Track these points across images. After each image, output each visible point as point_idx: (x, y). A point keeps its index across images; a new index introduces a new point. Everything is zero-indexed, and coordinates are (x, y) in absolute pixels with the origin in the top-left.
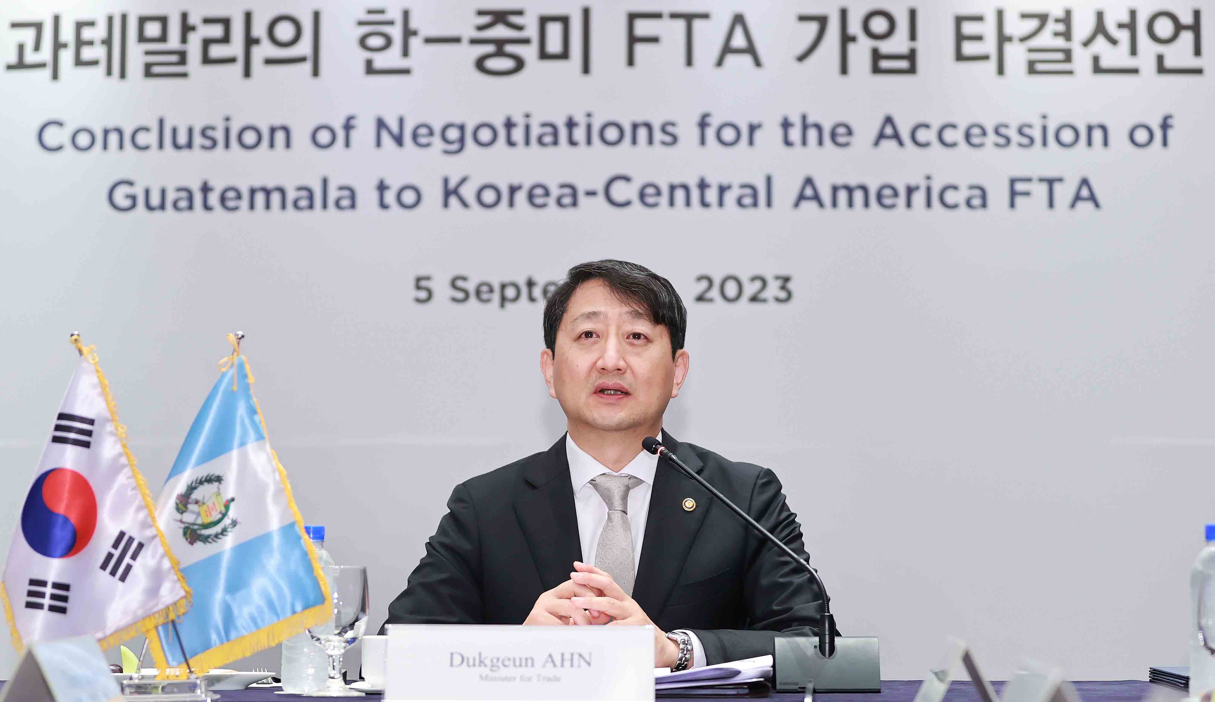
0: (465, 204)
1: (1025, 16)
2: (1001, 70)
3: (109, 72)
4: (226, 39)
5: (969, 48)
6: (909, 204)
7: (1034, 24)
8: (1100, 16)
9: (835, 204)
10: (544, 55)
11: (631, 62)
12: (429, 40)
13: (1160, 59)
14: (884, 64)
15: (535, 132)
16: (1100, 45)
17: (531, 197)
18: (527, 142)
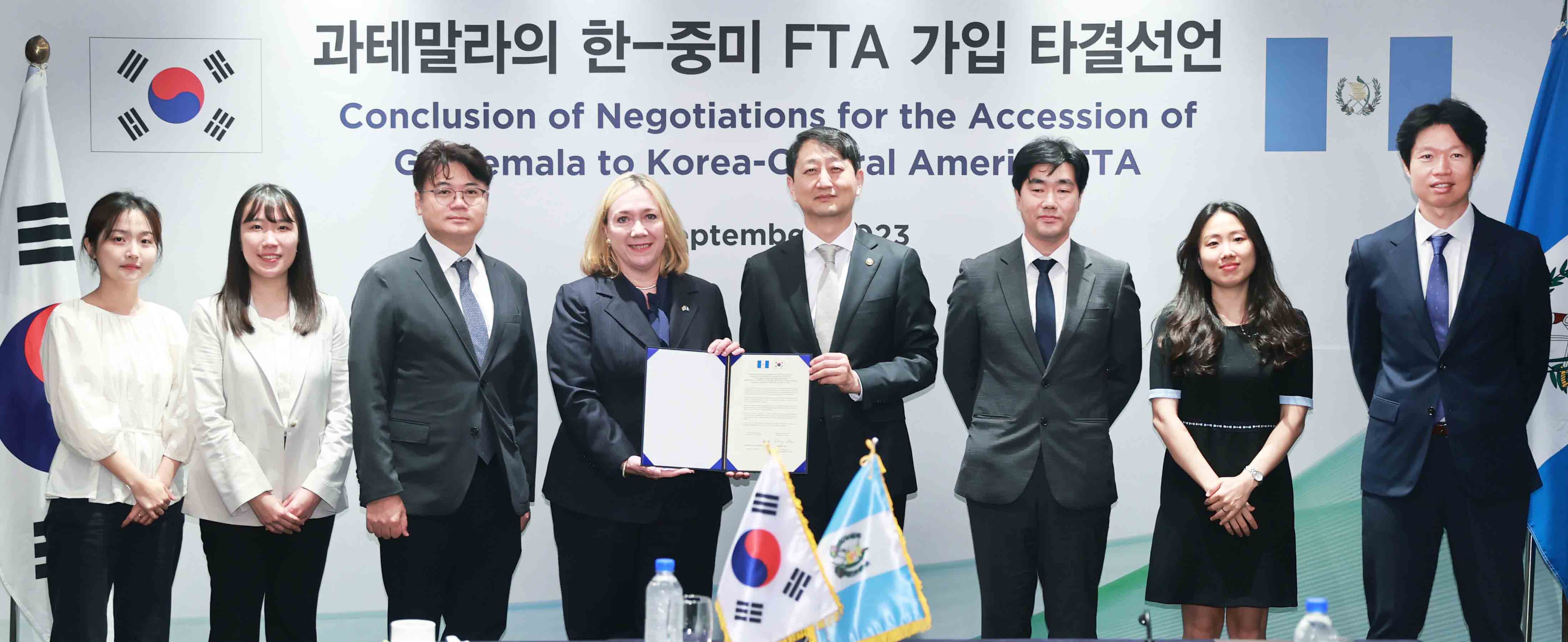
0: (666, 172)
1: (1085, 27)
2: (1067, 70)
3: (395, 68)
4: (484, 43)
5: (1043, 52)
6: (996, 172)
7: (1091, 33)
8: (1143, 25)
9: (940, 172)
10: (724, 58)
11: (789, 63)
12: (637, 46)
13: (1188, 58)
14: (979, 65)
15: (718, 116)
16: (1143, 49)
17: (714, 166)
18: (712, 125)
